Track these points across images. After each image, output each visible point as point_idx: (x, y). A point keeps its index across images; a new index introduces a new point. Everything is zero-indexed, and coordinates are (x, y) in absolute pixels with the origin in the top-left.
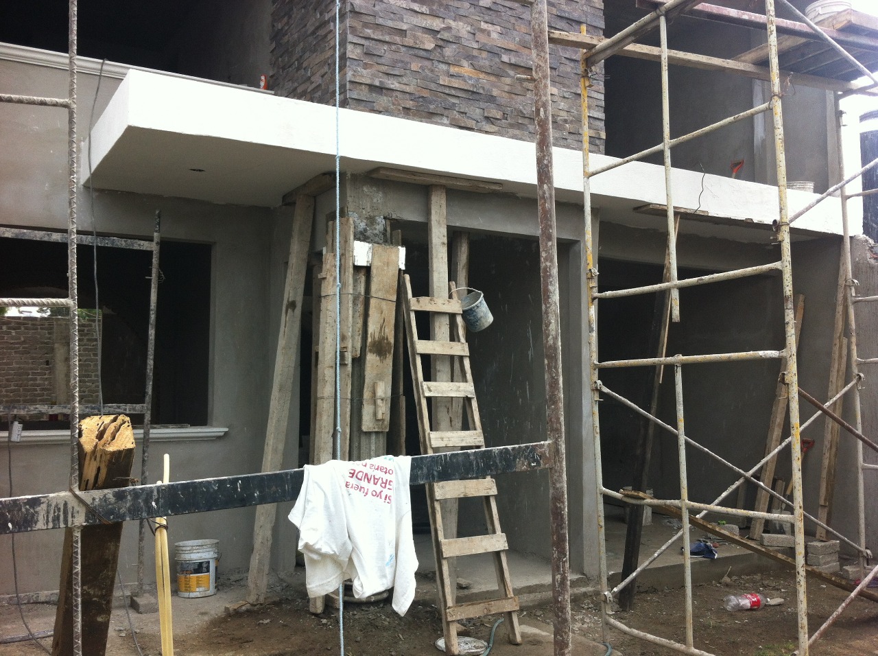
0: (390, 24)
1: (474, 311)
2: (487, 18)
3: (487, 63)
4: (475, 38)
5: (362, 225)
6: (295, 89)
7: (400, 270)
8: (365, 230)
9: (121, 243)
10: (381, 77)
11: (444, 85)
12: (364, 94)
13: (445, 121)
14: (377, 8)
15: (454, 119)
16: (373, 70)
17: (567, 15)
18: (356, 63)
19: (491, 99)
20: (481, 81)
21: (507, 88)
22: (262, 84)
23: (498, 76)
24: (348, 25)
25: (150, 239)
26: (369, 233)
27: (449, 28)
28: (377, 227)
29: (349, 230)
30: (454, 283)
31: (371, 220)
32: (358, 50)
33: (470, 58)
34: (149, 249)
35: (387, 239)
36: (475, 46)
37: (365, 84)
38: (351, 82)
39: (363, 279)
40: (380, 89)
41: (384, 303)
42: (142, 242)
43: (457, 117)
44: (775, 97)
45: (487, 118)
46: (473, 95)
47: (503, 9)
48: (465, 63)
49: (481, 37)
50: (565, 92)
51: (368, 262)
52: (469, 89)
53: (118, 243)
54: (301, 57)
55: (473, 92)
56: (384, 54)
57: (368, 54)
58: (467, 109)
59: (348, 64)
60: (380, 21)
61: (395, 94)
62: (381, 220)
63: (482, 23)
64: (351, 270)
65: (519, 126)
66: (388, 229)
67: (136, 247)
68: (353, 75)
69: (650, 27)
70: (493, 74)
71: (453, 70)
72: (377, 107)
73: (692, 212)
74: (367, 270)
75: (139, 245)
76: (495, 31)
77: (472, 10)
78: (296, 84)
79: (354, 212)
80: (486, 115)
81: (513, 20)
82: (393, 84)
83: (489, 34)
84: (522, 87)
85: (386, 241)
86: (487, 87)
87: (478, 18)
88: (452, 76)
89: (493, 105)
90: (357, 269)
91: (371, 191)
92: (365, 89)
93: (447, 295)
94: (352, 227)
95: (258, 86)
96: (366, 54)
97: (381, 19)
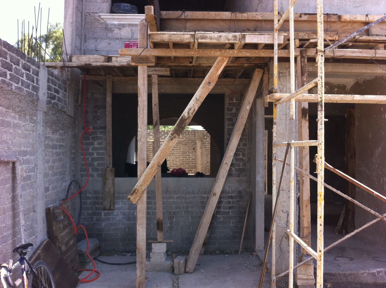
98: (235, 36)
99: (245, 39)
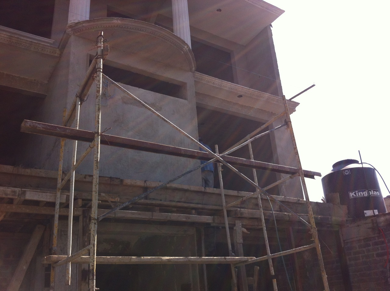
98: (15, 192)
99: (25, 195)
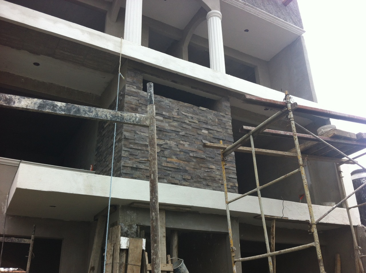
0: (141, 143)
1: (179, 269)
2: (183, 139)
3: (183, 157)
4: (178, 147)
5: (126, 229)
6: (103, 170)
7: (143, 250)
8: (127, 231)
9: (16, 240)
10: (137, 164)
11: (165, 166)
12: (129, 171)
13: (165, 181)
14: (136, 137)
15: (169, 180)
16: (134, 161)
17: (217, 137)
18: (125, 158)
19: (186, 171)
20: (181, 164)
21: (192, 167)
22: (91, 168)
23: (188, 162)
24: (123, 144)
25: (29, 238)
26: (129, 233)
27: (167, 144)
28: (133, 230)
29: (119, 231)
30: (169, 255)
31: (130, 227)
32: (127, 153)
33: (176, 155)
34: (28, 243)
35: (138, 236)
36: (178, 150)
37: (129, 167)
38: (123, 166)
39: (125, 255)
40: (136, 169)
41: (134, 267)
42: (26, 240)
43: (170, 179)
44: (301, 166)
45: (184, 179)
46: (177, 170)
47: (190, 136)
48: (174, 157)
49: (181, 147)
50: (219, 167)
51: (127, 247)
52: (176, 167)
53: (15, 240)
54: (106, 157)
55: (177, 169)
56: (138, 154)
57: (131, 154)
58: (175, 175)
59: (122, 159)
60: (137, 142)
61: (143, 170)
62: (135, 226)
63: (181, 141)
64: (119, 251)
65: (199, 182)
66: (139, 230)
67: (23, 242)
68: (124, 163)
69: (246, 140)
70: (186, 161)
71: (168, 160)
72: (134, 176)
73: (280, 218)
74: (127, 251)
75: (24, 241)
76: (186, 144)
77: (177, 136)
78: (103, 168)
79: (122, 223)
80: (183, 178)
81: (194, 140)
82: (142, 166)
83: (184, 145)
84: (199, 166)
85: (137, 236)
86: (184, 166)
87: (179, 139)
88: (168, 162)
89: (186, 174)
90: (122, 250)
91: (131, 213)
92: (129, 169)
93: (166, 262)
94: (120, 230)
95: (89, 169)
96: (130, 154)
97: (137, 141)
